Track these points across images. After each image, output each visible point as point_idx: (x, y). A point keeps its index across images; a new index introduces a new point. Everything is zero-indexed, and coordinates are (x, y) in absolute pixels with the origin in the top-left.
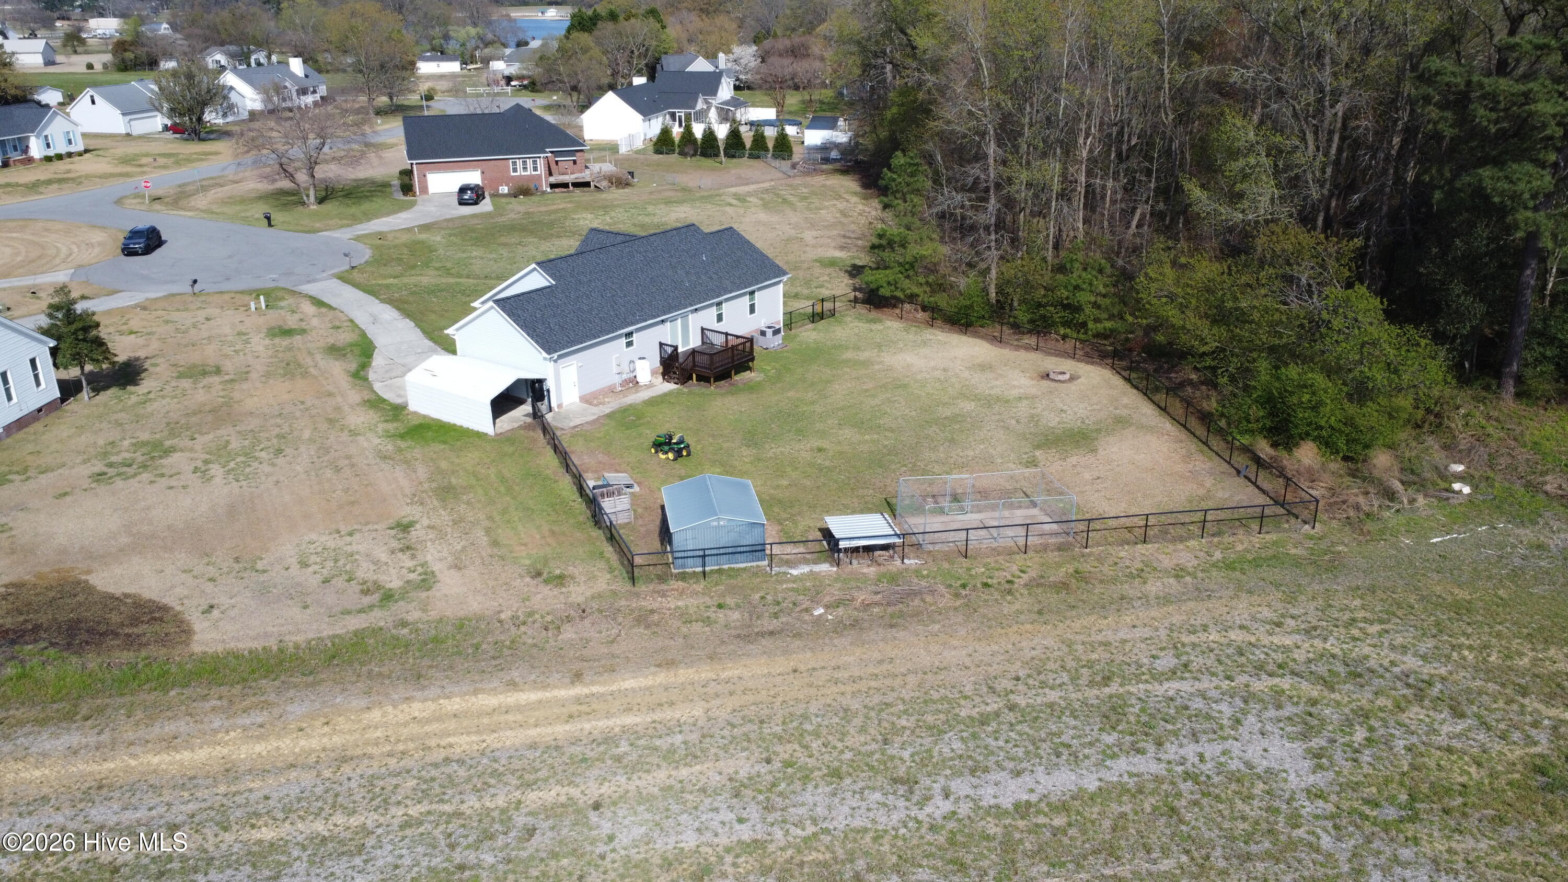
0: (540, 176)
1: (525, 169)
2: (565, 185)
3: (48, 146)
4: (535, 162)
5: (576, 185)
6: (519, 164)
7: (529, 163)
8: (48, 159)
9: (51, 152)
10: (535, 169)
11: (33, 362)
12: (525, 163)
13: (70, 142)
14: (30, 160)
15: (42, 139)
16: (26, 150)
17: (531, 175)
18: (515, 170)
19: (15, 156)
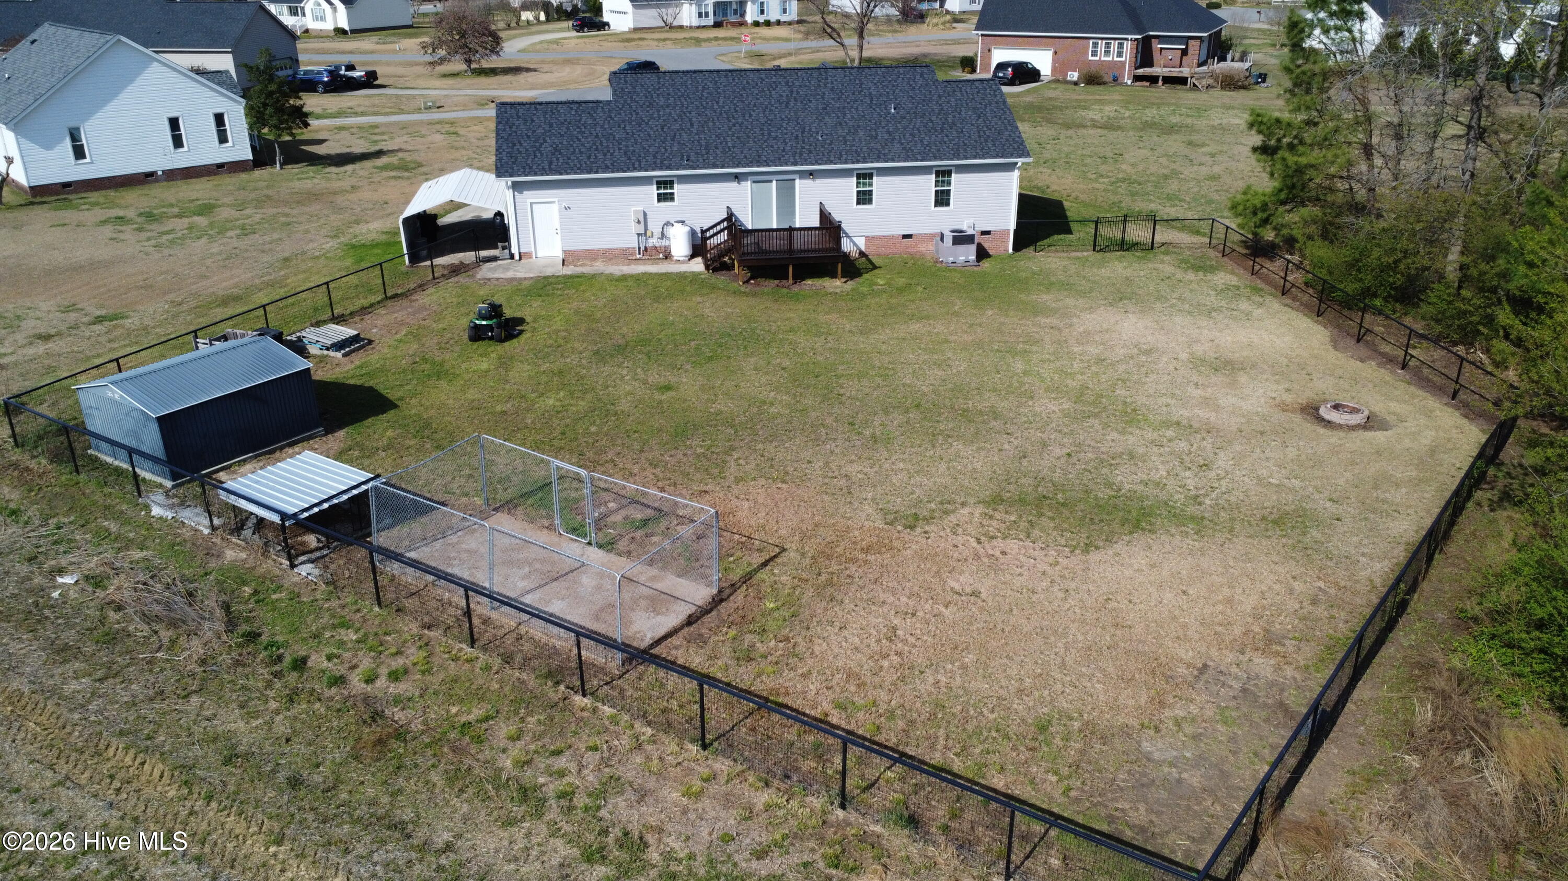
0: (1123, 63)
1: (1107, 53)
2: (1153, 80)
3: (762, 12)
4: (1121, 46)
5: (1168, 80)
6: (1102, 45)
7: (1114, 45)
8: (756, 24)
9: (761, 19)
10: (1120, 54)
11: (219, 119)
12: (1108, 45)
13: (785, 11)
14: (742, 24)
15: (758, 4)
16: (743, 15)
17: (1113, 62)
18: (1094, 53)
19: (733, 19)
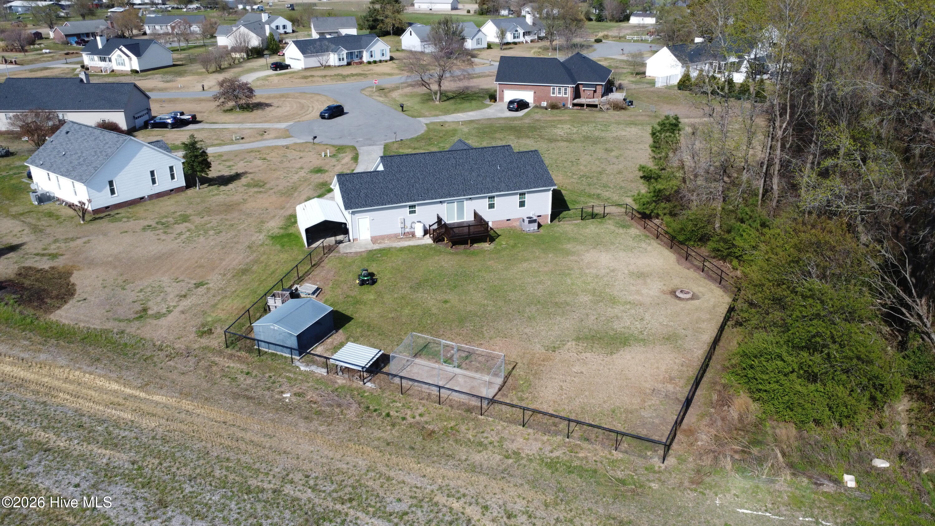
0: (567, 98)
1: (559, 93)
2: (582, 105)
3: (372, 56)
4: (566, 90)
5: (588, 106)
6: (557, 89)
7: (563, 89)
8: (369, 63)
9: (371, 60)
10: (565, 93)
11: (171, 168)
12: (560, 89)
13: (383, 55)
14: (361, 63)
15: (369, 52)
16: (361, 58)
17: (562, 97)
18: (553, 93)
19: (357, 60)
